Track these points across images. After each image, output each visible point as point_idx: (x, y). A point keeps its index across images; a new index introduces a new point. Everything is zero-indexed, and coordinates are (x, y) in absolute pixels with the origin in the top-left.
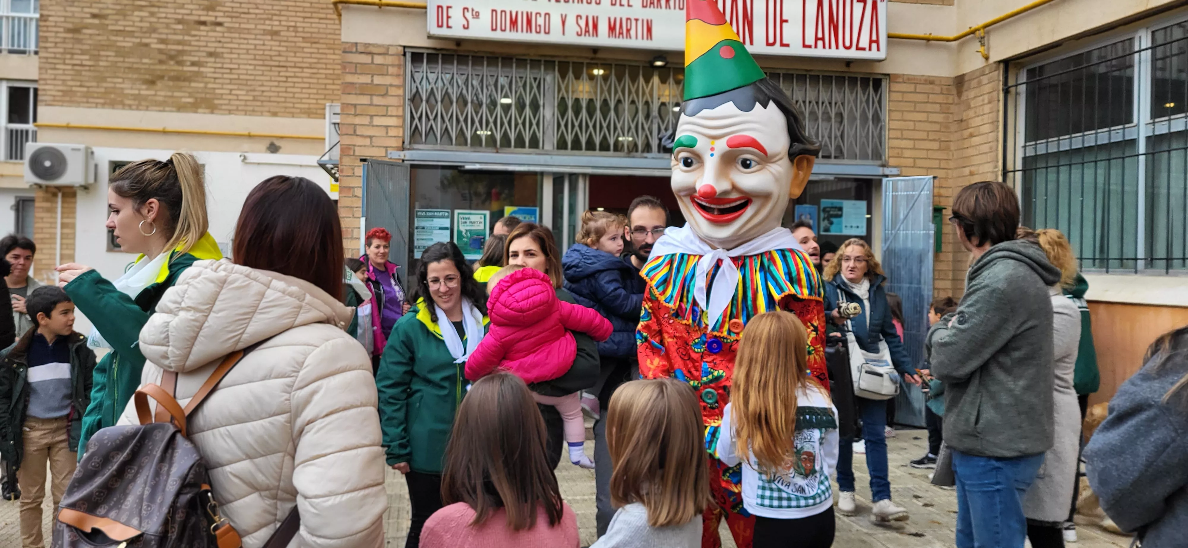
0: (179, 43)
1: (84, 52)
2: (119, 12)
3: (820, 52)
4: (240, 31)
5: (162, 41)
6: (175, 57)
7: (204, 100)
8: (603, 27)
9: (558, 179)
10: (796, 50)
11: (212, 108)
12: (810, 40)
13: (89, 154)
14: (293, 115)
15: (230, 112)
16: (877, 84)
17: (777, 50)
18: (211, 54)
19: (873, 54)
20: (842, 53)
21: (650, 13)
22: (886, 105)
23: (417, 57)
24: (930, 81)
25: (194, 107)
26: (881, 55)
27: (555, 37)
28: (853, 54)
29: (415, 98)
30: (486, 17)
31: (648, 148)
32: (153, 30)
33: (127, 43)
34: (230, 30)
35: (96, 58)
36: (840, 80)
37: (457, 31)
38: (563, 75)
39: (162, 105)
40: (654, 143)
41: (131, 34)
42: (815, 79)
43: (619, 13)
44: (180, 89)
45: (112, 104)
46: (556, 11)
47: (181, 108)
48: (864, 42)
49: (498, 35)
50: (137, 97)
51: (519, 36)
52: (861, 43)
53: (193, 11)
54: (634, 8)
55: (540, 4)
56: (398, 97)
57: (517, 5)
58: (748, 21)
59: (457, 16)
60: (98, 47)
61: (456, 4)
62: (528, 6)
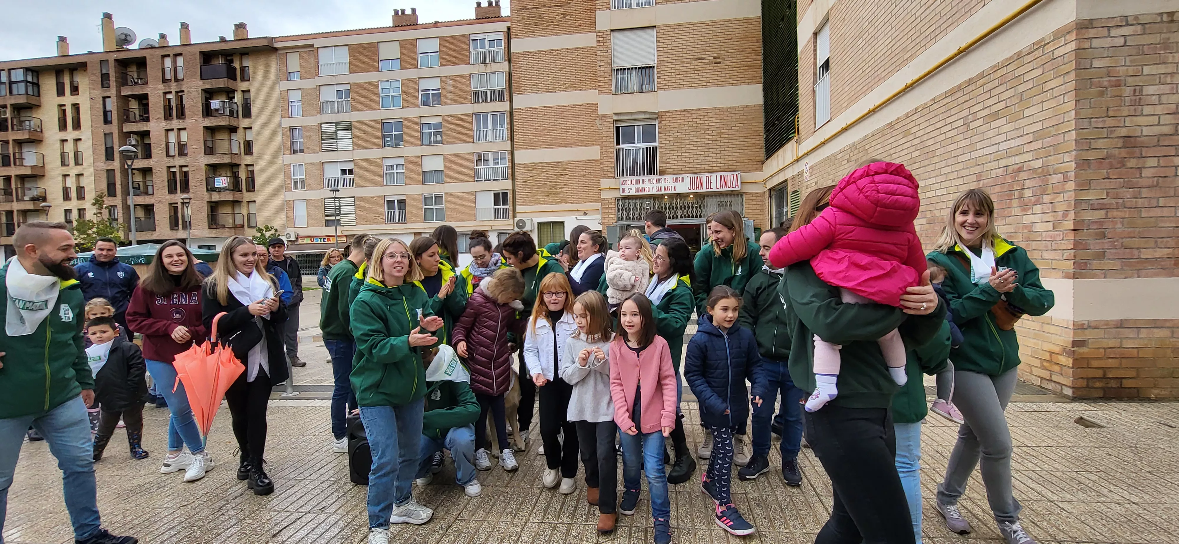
0: (555, 182)
1: (529, 188)
2: (538, 175)
3: (721, 189)
4: (573, 176)
5: (550, 182)
6: (554, 187)
7: (564, 200)
8: (663, 189)
10: (715, 189)
11: (566, 202)
12: (718, 187)
13: (532, 220)
14: (591, 202)
15: (572, 203)
16: (742, 195)
17: (709, 190)
18: (565, 185)
19: (737, 189)
20: (728, 189)
21: (675, 184)
22: (744, 200)
23: (618, 200)
24: (757, 193)
25: (561, 202)
26: (739, 189)
27: (651, 193)
28: (731, 189)
29: (619, 210)
30: (634, 190)
31: (677, 217)
32: (548, 179)
33: (540, 184)
34: (570, 176)
35: (532, 190)
36: (730, 195)
37: (627, 194)
38: (654, 201)
39: (551, 203)
40: (679, 216)
41: (541, 181)
42: (723, 195)
43: (667, 185)
44: (556, 197)
45: (537, 204)
46: (651, 186)
47: (557, 203)
48: (734, 186)
49: (637, 194)
50: (544, 201)
51: (642, 193)
52: (733, 186)
53: (559, 171)
54: (671, 183)
55: (647, 185)
56: (615, 209)
57: (641, 186)
58: (701, 183)
59: (627, 190)
60: (533, 186)
61: (626, 187)
62: (644, 186)
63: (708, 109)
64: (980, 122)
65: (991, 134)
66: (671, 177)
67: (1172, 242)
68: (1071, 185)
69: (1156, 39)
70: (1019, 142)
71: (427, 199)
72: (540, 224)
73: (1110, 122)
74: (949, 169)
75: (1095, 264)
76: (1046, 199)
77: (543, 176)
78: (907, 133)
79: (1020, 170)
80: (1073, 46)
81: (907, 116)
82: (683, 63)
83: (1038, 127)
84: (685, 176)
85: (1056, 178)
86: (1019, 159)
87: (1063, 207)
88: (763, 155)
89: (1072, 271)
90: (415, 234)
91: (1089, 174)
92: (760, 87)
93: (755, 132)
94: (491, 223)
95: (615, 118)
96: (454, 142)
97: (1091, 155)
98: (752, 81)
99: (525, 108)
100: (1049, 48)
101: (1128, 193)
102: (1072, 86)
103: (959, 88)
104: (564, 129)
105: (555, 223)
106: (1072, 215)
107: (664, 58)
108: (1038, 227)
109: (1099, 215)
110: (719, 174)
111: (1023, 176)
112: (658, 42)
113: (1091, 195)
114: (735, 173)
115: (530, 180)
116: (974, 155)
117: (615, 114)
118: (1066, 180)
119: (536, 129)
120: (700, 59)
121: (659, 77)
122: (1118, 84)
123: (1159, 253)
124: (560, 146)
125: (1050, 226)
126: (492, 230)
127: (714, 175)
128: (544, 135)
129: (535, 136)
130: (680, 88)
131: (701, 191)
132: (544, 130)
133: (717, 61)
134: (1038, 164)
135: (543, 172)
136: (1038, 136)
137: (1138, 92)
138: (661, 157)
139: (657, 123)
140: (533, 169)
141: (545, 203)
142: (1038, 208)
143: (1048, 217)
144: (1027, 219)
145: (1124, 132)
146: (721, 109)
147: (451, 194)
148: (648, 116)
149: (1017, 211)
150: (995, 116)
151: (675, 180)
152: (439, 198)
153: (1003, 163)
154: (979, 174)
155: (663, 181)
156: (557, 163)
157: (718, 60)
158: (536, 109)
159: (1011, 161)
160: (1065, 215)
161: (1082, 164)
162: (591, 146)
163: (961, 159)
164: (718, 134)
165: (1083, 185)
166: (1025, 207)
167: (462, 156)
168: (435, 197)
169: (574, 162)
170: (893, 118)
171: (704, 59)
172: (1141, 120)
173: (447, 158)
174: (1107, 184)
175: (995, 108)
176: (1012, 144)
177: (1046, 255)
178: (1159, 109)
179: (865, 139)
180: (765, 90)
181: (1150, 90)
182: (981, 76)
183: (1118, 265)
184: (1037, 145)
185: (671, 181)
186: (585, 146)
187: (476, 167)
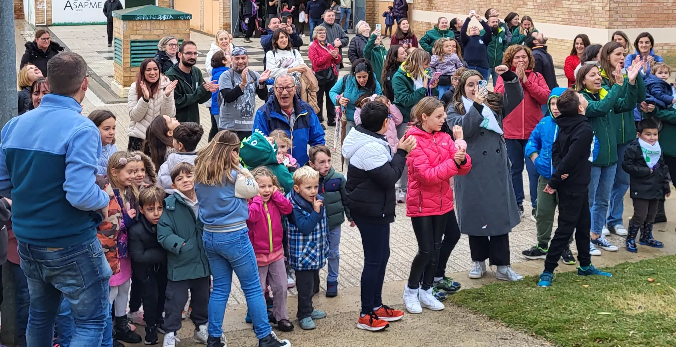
67: (636, 16)
75: (615, 23)
89: (608, 26)
106: (608, 5)
108: (597, 8)
109: (616, 5)
123: (633, 20)
125: (601, 8)
143: (601, 4)
144: (593, 4)
160: (606, 4)
177: (600, 19)
183: (621, 24)
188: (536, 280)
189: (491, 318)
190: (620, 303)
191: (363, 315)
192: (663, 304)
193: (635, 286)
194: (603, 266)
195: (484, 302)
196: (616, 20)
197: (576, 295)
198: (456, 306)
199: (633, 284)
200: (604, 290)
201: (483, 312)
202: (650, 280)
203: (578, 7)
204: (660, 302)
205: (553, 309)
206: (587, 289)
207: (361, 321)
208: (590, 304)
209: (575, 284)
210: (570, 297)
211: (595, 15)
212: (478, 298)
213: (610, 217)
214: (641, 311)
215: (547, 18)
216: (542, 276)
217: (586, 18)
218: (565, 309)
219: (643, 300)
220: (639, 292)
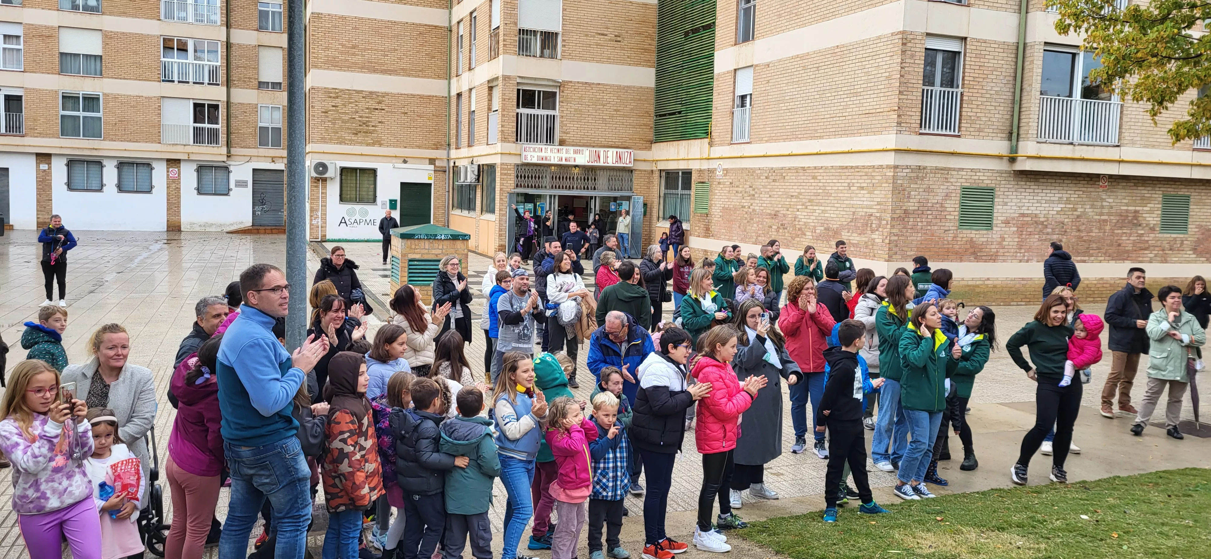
0: (367, 117)
1: (329, 121)
2: (343, 105)
3: (617, 165)
4: (392, 112)
5: (360, 117)
6: (366, 123)
7: (377, 141)
8: (564, 159)
9: (550, 196)
10: (611, 164)
11: (381, 145)
12: (614, 162)
13: (335, 164)
14: (413, 148)
15: (387, 146)
16: (632, 171)
17: (606, 164)
18: (380, 122)
19: (629, 165)
20: (622, 165)
21: (575, 156)
22: (634, 178)
23: (518, 165)
24: (645, 171)
25: (373, 144)
26: (631, 165)
27: (552, 162)
28: (625, 165)
29: (517, 177)
30: (536, 158)
32: (357, 112)
33: (346, 117)
34: (387, 112)
35: (334, 124)
36: (622, 171)
37: (530, 161)
39: (361, 143)
41: (348, 114)
42: (615, 170)
43: (568, 156)
44: (367, 137)
45: (340, 143)
46: (552, 155)
47: (368, 145)
49: (538, 162)
50: (350, 140)
51: (544, 162)
52: (627, 162)
53: (373, 104)
54: (572, 155)
55: (549, 154)
56: (513, 176)
57: (543, 154)
58: (599, 157)
59: (529, 157)
60: (335, 119)
61: (529, 154)
62: (546, 155)
63: (607, 85)
64: (855, 188)
65: (860, 195)
66: (572, 149)
68: (889, 226)
69: (914, 175)
70: (872, 203)
71: (69, 100)
72: (343, 170)
73: (901, 204)
74: (838, 205)
75: (894, 257)
76: (880, 229)
77: (350, 108)
78: (814, 178)
79: (871, 215)
80: (892, 174)
81: (815, 168)
82: (587, 35)
83: (879, 200)
84: (584, 149)
85: (884, 222)
86: (871, 211)
87: (886, 234)
88: (651, 136)
89: (887, 258)
90: (38, 155)
91: (894, 223)
92: (652, 71)
93: (647, 112)
94: (188, 149)
95: (519, 80)
96: (124, 14)
97: (895, 216)
98: (646, 63)
99: (329, 15)
100: (885, 170)
101: (904, 230)
102: (891, 189)
103: (846, 167)
104: (382, 51)
105: (363, 170)
106: (888, 238)
107: (569, 27)
108: (877, 241)
109: (896, 238)
110: (615, 150)
111: (872, 218)
112: (564, 10)
113: (894, 231)
114: (629, 151)
115: (333, 111)
116: (852, 202)
117: (520, 77)
118: (887, 224)
119: (343, 45)
120: (603, 35)
121: (564, 46)
122: (904, 190)
124: (374, 71)
125: (881, 240)
126: (189, 160)
127: (611, 150)
128: (354, 54)
129: (342, 53)
130: (583, 60)
131: (598, 164)
132: (354, 47)
133: (617, 39)
134: (878, 215)
135: (351, 103)
136: (879, 203)
137: (909, 193)
138: (561, 127)
139: (558, 91)
140: (337, 97)
141: (352, 142)
142: (877, 233)
143: (880, 237)
144: (873, 236)
145: (904, 208)
146: (619, 87)
147: (116, 97)
148: (551, 83)
149: (869, 232)
150: (862, 188)
151: (575, 152)
152: (91, 102)
153: (865, 210)
154: (854, 213)
155: (564, 151)
156: (371, 93)
157: (619, 39)
158: (343, 18)
159: (868, 210)
160: (886, 237)
161: (893, 219)
162: (416, 77)
163: (846, 202)
164: (615, 110)
165: (893, 227)
166: (873, 231)
167: (140, 38)
168: (84, 98)
169: (394, 95)
170: (806, 165)
171: (606, 35)
172: (909, 204)
173: (108, 37)
174: (899, 227)
175: (863, 185)
176: (869, 203)
177: (880, 252)
178: (914, 201)
179: (782, 168)
180: (657, 75)
181: (912, 193)
182: (857, 167)
184: (878, 207)
185: (572, 152)
186: (409, 76)
187: (163, 59)
188: (821, 515)
189: (777, 553)
190: (910, 542)
191: (648, 545)
192: (954, 544)
193: (924, 524)
194: (888, 503)
195: (770, 535)
196: (896, 253)
197: (864, 531)
198: (741, 539)
199: (921, 522)
200: (892, 528)
201: (769, 546)
202: (939, 518)
203: (858, 239)
204: (950, 542)
205: (841, 545)
206: (874, 525)
207: (646, 551)
208: (879, 541)
209: (861, 520)
210: (858, 534)
211: (875, 247)
212: (764, 532)
213: (894, 453)
214: (933, 550)
215: (826, 249)
216: (826, 512)
217: (865, 250)
218: (853, 546)
219: (933, 540)
220: (929, 530)
